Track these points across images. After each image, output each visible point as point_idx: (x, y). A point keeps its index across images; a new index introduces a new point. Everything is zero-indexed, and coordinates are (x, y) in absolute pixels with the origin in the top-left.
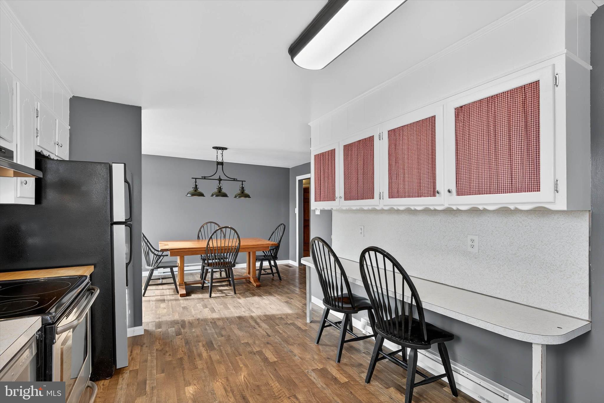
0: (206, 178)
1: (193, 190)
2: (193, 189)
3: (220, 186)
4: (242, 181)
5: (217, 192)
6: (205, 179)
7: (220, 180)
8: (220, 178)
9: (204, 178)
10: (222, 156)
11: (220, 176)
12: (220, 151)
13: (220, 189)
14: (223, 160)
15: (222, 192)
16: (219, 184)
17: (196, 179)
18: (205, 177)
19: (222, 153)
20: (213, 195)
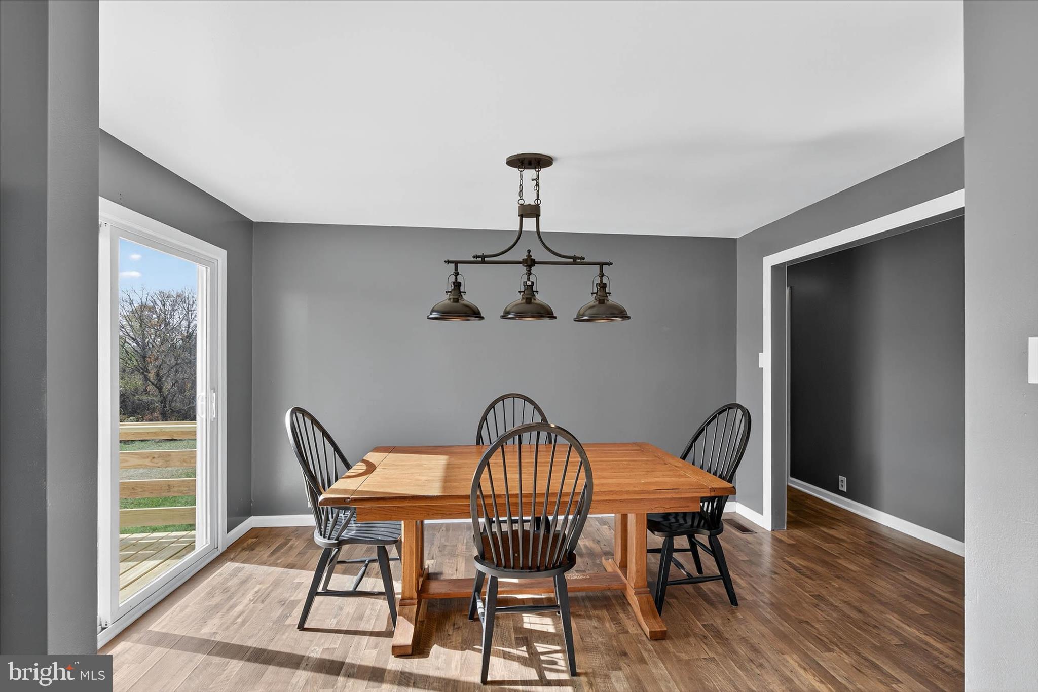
0: (486, 259)
1: (450, 299)
2: (447, 296)
3: (529, 283)
4: (601, 265)
5: (520, 301)
6: (483, 262)
7: (530, 263)
8: (529, 256)
9: (482, 260)
10: (537, 185)
11: (529, 251)
12: (530, 173)
13: (529, 292)
14: (538, 199)
15: (537, 302)
16: (525, 277)
17: (456, 263)
18: (483, 257)
19: (538, 177)
20: (509, 313)
